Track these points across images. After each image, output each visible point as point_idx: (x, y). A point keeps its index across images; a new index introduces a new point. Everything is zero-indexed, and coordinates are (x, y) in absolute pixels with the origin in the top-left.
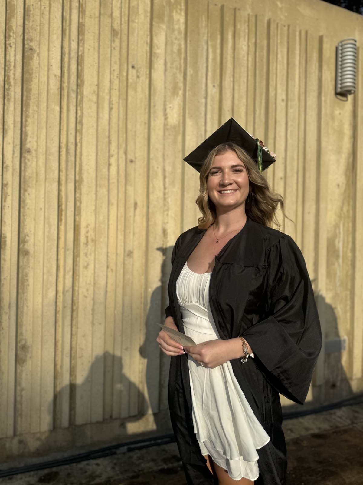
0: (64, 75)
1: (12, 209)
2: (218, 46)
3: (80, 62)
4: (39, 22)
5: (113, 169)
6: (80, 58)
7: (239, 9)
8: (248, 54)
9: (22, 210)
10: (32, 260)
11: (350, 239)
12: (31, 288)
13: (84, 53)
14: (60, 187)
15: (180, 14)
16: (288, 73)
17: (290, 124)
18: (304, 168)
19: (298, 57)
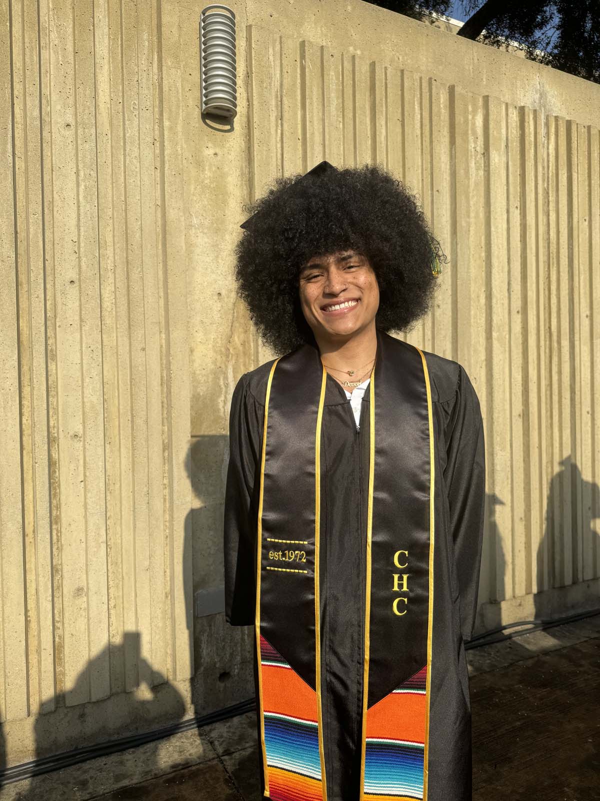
16: (75, 71)
17: (84, 174)
18: (127, 262)
19: (106, 41)
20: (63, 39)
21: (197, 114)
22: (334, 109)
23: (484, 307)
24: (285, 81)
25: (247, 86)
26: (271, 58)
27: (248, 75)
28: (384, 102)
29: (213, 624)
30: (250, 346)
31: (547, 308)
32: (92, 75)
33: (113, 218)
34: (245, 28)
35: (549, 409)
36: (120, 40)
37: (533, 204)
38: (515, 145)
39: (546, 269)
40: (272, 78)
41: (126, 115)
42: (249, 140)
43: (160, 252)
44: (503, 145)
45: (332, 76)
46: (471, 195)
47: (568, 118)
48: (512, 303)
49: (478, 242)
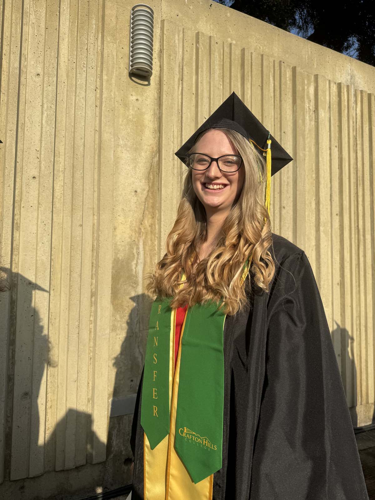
16: (45, 40)
17: (47, 107)
18: (73, 166)
19: (68, 23)
20: (38, 19)
21: (126, 73)
22: (217, 76)
23: (315, 210)
24: (185, 56)
25: (160, 58)
26: (177, 41)
27: (161, 51)
28: (250, 74)
29: (121, 423)
30: (156, 228)
31: (356, 213)
32: (57, 44)
33: (65, 137)
34: (160, 22)
35: (358, 281)
36: (76, 23)
37: (347, 145)
38: (335, 107)
39: (355, 188)
40: (176, 54)
41: (78, 70)
42: (160, 92)
43: (96, 161)
44: (327, 106)
45: (216, 56)
46: (306, 136)
47: (369, 92)
48: (333, 208)
49: (311, 167)
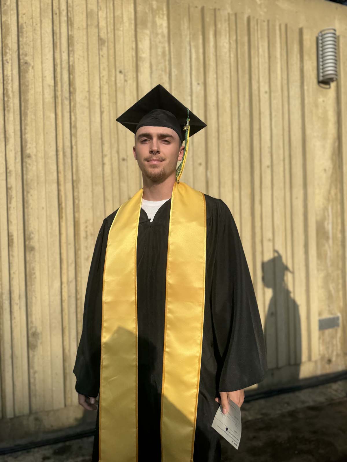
0: (57, 84)
1: (17, 209)
2: (201, 46)
3: (71, 71)
4: (32, 38)
5: (107, 168)
6: (71, 67)
7: (219, 9)
8: (230, 51)
9: (26, 210)
10: (37, 255)
11: (339, 221)
12: (38, 280)
13: (74, 62)
14: (60, 187)
15: (163, 18)
